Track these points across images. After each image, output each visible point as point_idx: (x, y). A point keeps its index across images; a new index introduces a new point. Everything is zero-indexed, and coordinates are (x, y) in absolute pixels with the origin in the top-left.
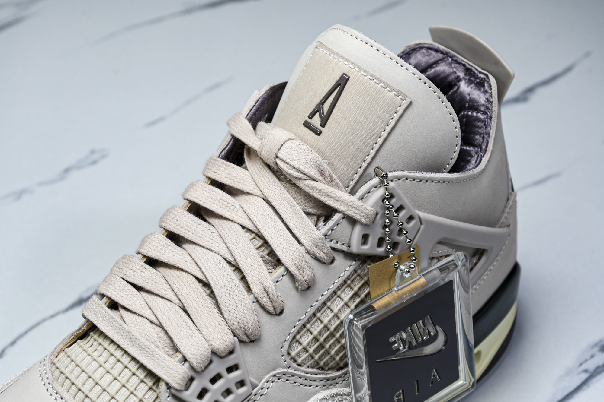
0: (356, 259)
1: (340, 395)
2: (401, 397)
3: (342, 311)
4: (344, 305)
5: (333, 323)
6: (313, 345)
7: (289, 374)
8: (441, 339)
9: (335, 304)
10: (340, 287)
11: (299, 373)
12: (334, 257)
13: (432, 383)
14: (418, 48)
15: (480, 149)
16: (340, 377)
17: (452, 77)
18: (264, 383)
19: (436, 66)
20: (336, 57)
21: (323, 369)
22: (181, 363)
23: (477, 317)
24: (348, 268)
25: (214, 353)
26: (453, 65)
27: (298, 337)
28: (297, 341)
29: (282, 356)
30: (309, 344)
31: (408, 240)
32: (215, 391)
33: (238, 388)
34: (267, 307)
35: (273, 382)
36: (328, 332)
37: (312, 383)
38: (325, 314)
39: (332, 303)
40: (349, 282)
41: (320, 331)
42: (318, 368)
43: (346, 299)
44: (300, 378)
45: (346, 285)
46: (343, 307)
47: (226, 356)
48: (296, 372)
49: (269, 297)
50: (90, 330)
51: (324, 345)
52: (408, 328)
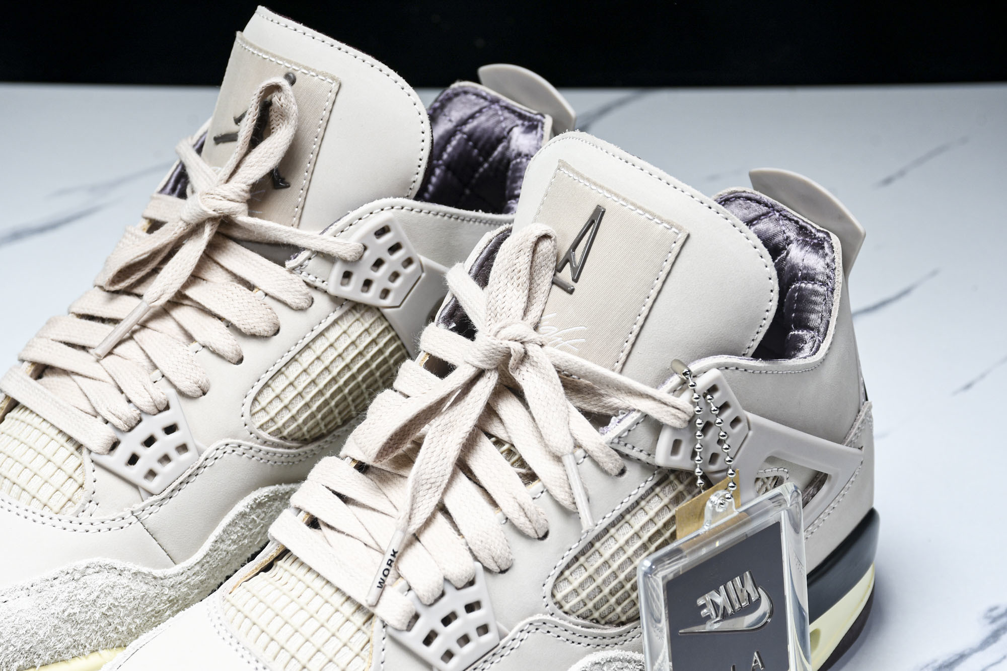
0: (656, 472)
1: (620, 660)
3: (630, 542)
4: (633, 535)
5: (616, 558)
6: (587, 586)
7: (552, 624)
8: (765, 606)
9: (621, 532)
10: (630, 510)
11: (565, 623)
12: (624, 467)
14: (733, 197)
15: (818, 332)
16: (621, 636)
17: (780, 238)
18: (516, 633)
19: (757, 223)
20: (588, 184)
21: (598, 622)
22: (403, 593)
23: (814, 577)
24: (644, 484)
25: (446, 580)
26: (781, 222)
27: (567, 573)
28: (565, 579)
29: (544, 597)
30: (582, 585)
31: (728, 458)
32: (447, 637)
33: (480, 635)
34: (526, 530)
35: (528, 632)
36: (609, 571)
37: (582, 639)
38: (606, 544)
39: (618, 530)
40: (643, 503)
41: (599, 568)
42: (592, 620)
43: (637, 527)
44: (566, 630)
45: (638, 508)
46: (632, 537)
47: (465, 587)
48: (562, 622)
49: (526, 516)
50: (279, 557)
51: (602, 588)
52: (722, 587)
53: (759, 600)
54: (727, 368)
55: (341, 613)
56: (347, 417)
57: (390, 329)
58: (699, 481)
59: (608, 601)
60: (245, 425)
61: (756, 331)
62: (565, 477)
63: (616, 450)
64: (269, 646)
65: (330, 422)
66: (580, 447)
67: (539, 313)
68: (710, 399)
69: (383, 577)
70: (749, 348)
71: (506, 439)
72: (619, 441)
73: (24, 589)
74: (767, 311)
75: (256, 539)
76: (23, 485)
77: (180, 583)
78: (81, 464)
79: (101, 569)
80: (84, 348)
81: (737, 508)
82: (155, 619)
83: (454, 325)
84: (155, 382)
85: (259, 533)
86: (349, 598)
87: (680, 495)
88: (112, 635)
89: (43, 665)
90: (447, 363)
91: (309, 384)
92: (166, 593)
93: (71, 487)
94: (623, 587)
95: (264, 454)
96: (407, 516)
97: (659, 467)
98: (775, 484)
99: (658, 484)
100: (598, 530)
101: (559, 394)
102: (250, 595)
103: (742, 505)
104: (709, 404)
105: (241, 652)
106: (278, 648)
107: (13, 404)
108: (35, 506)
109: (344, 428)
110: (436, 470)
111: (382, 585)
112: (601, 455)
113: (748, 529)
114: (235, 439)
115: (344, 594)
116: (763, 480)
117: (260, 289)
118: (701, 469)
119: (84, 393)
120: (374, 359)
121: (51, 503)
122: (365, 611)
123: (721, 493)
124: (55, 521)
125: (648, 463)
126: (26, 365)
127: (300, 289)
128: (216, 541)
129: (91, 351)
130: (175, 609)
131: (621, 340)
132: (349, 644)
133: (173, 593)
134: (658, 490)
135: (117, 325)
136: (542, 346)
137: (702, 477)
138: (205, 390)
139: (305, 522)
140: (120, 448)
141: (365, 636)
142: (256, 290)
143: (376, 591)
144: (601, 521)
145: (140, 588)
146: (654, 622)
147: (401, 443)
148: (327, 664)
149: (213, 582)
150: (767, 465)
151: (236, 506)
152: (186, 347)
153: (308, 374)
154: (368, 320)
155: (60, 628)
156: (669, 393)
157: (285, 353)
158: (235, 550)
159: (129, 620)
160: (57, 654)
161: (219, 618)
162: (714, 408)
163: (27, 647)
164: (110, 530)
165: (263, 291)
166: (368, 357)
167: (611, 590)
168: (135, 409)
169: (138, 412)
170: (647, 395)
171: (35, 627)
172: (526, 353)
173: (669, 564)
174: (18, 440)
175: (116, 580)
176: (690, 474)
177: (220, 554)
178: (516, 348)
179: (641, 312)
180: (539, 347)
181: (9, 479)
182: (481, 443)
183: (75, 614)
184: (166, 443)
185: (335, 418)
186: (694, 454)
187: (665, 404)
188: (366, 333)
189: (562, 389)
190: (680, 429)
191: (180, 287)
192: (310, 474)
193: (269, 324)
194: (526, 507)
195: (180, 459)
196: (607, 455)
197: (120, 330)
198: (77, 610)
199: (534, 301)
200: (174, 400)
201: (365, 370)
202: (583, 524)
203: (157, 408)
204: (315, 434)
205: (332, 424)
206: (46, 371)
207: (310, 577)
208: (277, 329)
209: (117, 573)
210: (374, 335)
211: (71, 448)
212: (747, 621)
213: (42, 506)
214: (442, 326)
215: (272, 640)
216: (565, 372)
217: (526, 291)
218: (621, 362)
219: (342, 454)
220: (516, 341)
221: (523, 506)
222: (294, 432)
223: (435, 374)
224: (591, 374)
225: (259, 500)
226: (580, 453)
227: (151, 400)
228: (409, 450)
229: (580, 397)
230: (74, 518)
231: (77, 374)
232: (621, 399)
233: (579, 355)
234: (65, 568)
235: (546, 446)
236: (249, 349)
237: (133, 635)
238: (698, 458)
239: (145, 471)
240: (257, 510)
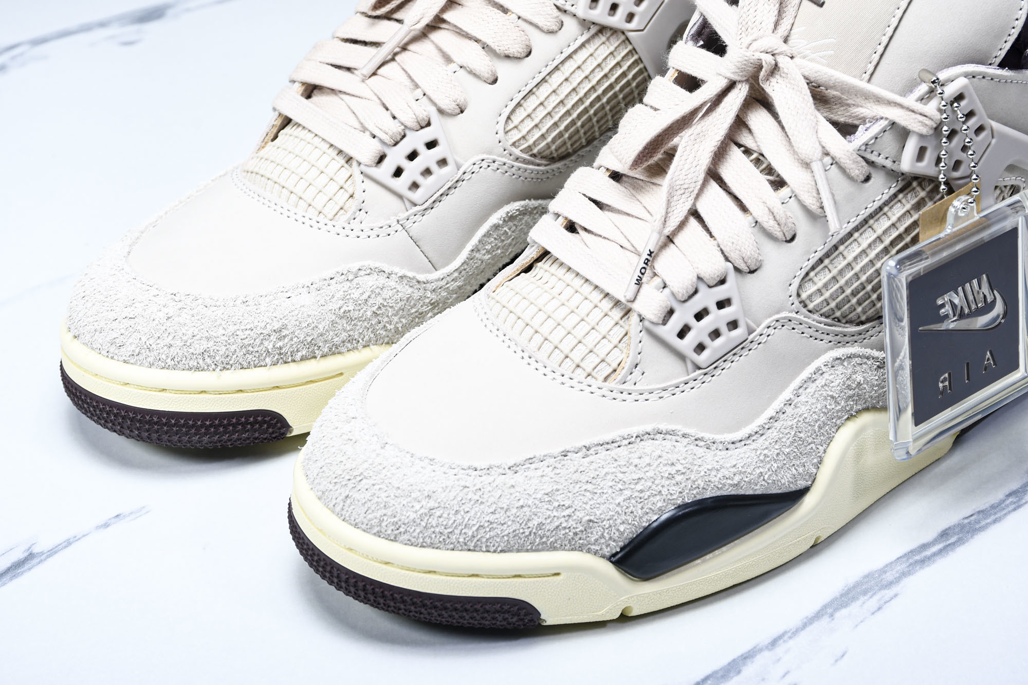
0: (900, 179)
1: (859, 356)
2: (947, 383)
3: (872, 246)
4: (876, 239)
5: (859, 260)
6: (831, 287)
7: (797, 321)
8: (999, 308)
9: (864, 236)
10: (874, 215)
11: (810, 321)
12: (870, 174)
13: (985, 370)
16: (860, 334)
18: (764, 329)
21: (839, 321)
22: (658, 290)
24: (888, 190)
25: (699, 278)
27: (812, 274)
28: (810, 280)
29: (790, 296)
30: (826, 286)
31: (973, 164)
32: (700, 331)
33: (730, 330)
34: (775, 232)
35: (775, 329)
36: (852, 273)
37: (824, 336)
38: (850, 248)
39: (861, 234)
40: (886, 209)
41: (842, 270)
42: (833, 319)
43: (879, 231)
44: (810, 328)
45: (881, 213)
46: (874, 241)
47: (716, 285)
48: (806, 319)
49: (775, 220)
50: (539, 259)
51: (845, 288)
52: (960, 289)
53: (994, 302)
54: (974, 77)
55: (600, 308)
56: (590, 138)
57: (634, 52)
58: (943, 187)
59: (849, 301)
60: (500, 142)
61: (1004, 40)
62: (813, 183)
63: (863, 157)
64: (534, 337)
65: (576, 142)
66: (827, 154)
67: (789, 27)
68: (957, 107)
69: (640, 275)
70: (996, 57)
71: (755, 148)
72: (866, 148)
73: (305, 287)
74: (1017, 19)
75: (507, 250)
76: (300, 194)
77: (440, 288)
78: (351, 176)
79: (371, 271)
80: (349, 69)
81: (978, 213)
82: (419, 318)
83: (701, 43)
84: (417, 100)
85: (510, 245)
86: (607, 295)
87: (921, 201)
88: (381, 332)
89: (322, 356)
90: (696, 78)
91: (558, 104)
92: (429, 296)
93: (343, 196)
94: (864, 288)
95: (516, 170)
96: (663, 219)
97: (903, 174)
98: (1012, 193)
99: (901, 191)
100: (843, 233)
101: (809, 104)
102: (513, 293)
103: (982, 211)
104: (956, 111)
105: (508, 343)
106: (542, 339)
107: (285, 122)
108: (312, 213)
109: (588, 149)
110: (689, 176)
111: (639, 282)
112: (848, 161)
113: (986, 235)
114: (490, 155)
115: (602, 291)
116: (1000, 189)
117: (513, 13)
118: (944, 175)
119: (352, 110)
120: (618, 82)
121: (325, 211)
122: (622, 307)
123: (964, 198)
124: (330, 227)
125: (892, 170)
126: (297, 85)
127: (550, 12)
128: (472, 250)
129: (355, 72)
130: (436, 311)
131: (870, 51)
132: (607, 336)
133: (434, 297)
134: (901, 196)
135: (379, 48)
136: (792, 58)
137: (945, 183)
138: (463, 107)
139: (563, 226)
140: (386, 161)
141: (622, 329)
142: (509, 13)
143: (634, 288)
144: (846, 225)
145: (406, 290)
146: (897, 321)
147: (655, 152)
148: (588, 354)
149: (470, 289)
150: (1007, 174)
151: (491, 218)
152: (445, 68)
153: (557, 94)
154: (615, 43)
155: (337, 323)
156: (917, 101)
157: (536, 74)
158: (488, 259)
159: (396, 319)
160: (334, 347)
161: (485, 313)
162: (960, 115)
163: (309, 339)
164: (378, 236)
165: (517, 15)
166: (613, 79)
167: (853, 291)
168: (400, 125)
169: (403, 127)
170: (895, 103)
171: (315, 322)
172: (776, 65)
173: (910, 265)
174: (293, 153)
175: (385, 282)
176: (933, 181)
177: (476, 263)
178: (767, 60)
179: (891, 23)
180: (790, 59)
181: (286, 189)
182: (731, 153)
183: (349, 311)
184: (427, 158)
185: (580, 138)
186: (939, 160)
187: (913, 111)
188: (611, 56)
189: (811, 99)
190: (927, 136)
191: (438, 11)
192: (566, 183)
193: (522, 46)
194: (775, 211)
195: (439, 173)
196: (854, 162)
197: (382, 53)
198: (351, 308)
199: (784, 15)
200: (435, 118)
201: (610, 92)
202: (830, 227)
203: (419, 124)
204: (561, 153)
205: (578, 144)
206: (315, 92)
207: (570, 276)
208: (529, 50)
209: (386, 276)
210: (619, 58)
211: (341, 161)
212: (982, 321)
213: (318, 213)
214: (691, 43)
215: (536, 332)
216: (813, 84)
217: (778, 5)
218: (869, 73)
219: (596, 164)
220: (767, 53)
221: (772, 210)
222: (543, 150)
223: (684, 89)
224: (840, 84)
225: (511, 213)
226: (828, 160)
227: (414, 117)
228: (661, 160)
229: (827, 108)
230: (346, 225)
231: (345, 93)
232: (869, 108)
233: (828, 66)
234: (340, 270)
235: (795, 153)
236: (504, 70)
237: (399, 333)
238: (942, 164)
239: (409, 183)
240: (509, 223)
